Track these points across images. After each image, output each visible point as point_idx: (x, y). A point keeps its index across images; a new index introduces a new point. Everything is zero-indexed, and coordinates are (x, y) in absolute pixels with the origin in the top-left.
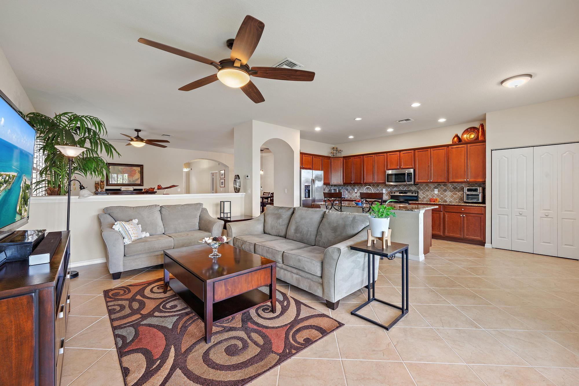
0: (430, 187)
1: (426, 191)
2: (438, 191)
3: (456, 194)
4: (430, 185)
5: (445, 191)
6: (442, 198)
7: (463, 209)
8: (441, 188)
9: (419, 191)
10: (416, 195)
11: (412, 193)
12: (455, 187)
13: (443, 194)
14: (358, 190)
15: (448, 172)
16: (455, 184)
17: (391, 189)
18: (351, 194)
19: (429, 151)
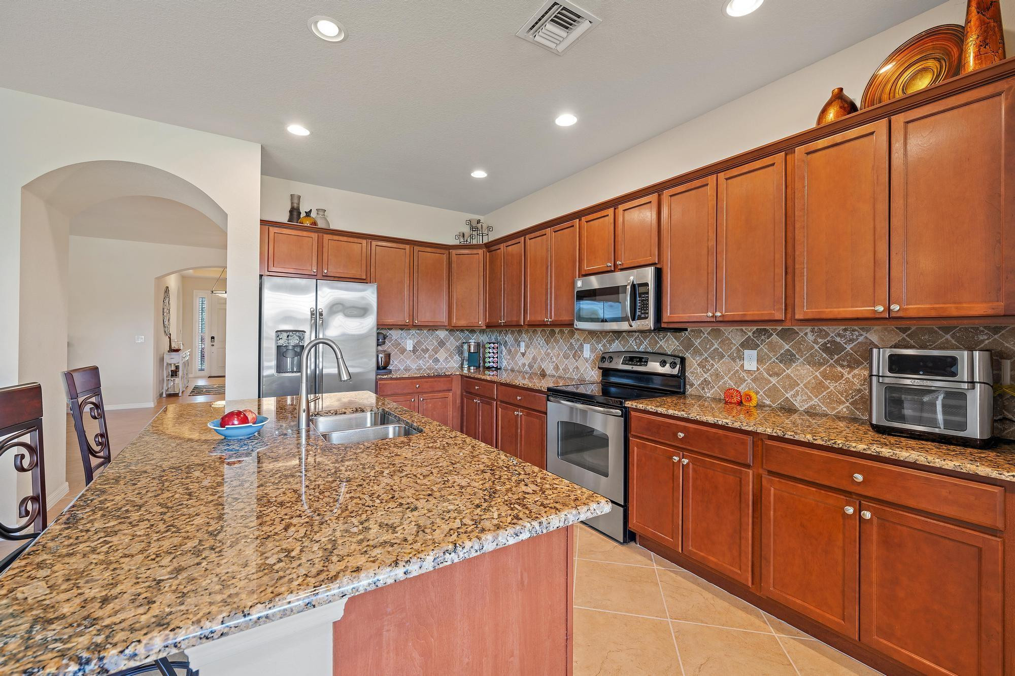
0: (726, 342)
1: (713, 359)
2: (760, 360)
3: (838, 378)
4: (728, 331)
5: (788, 358)
6: (773, 392)
7: (859, 477)
8: (772, 347)
9: (687, 355)
10: (675, 371)
11: (663, 364)
12: (833, 342)
13: (778, 375)
14: (527, 347)
15: (789, 271)
16: (833, 331)
17: (604, 345)
18: (513, 358)
19: (710, 190)
